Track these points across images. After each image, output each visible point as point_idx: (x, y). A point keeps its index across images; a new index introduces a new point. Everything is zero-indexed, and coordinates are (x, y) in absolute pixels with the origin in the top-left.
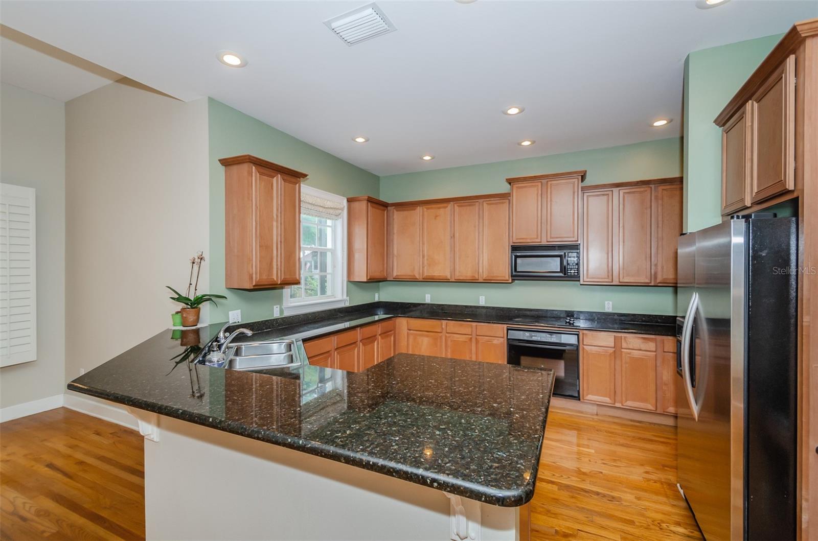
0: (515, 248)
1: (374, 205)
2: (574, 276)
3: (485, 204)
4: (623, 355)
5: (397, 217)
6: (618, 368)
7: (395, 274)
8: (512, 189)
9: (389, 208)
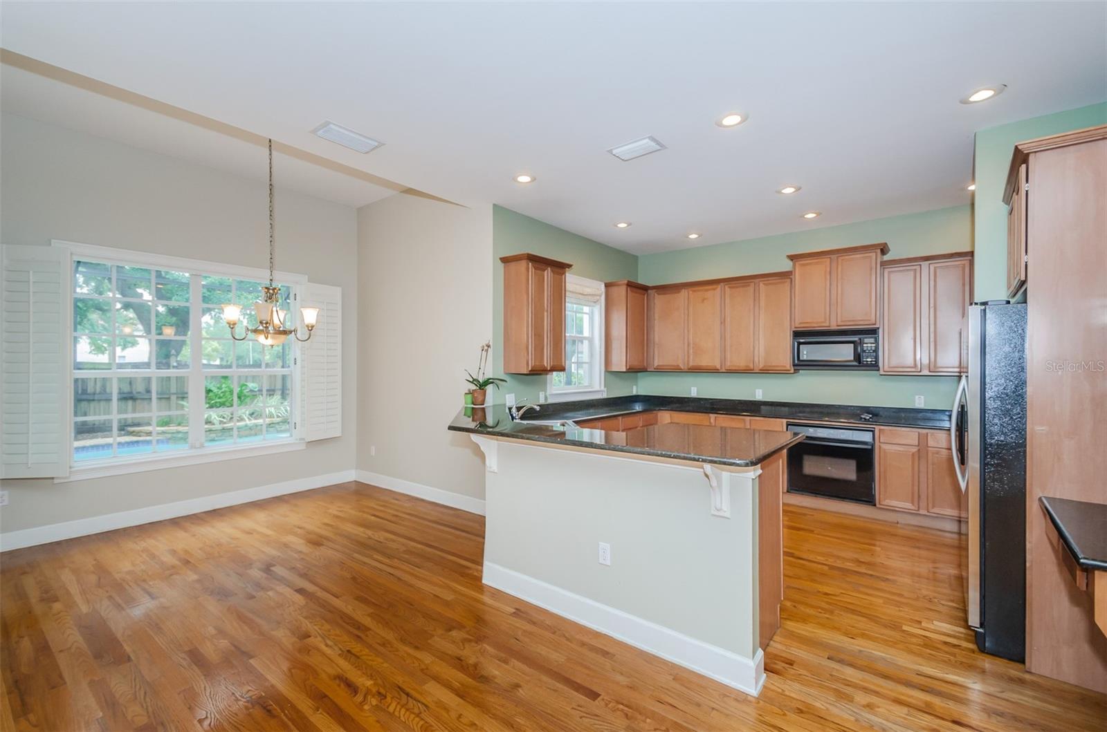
0: (797, 334)
1: (635, 290)
2: (871, 365)
3: (761, 284)
4: (930, 454)
5: (659, 301)
6: (923, 469)
7: (656, 364)
8: (794, 266)
9: (649, 291)
